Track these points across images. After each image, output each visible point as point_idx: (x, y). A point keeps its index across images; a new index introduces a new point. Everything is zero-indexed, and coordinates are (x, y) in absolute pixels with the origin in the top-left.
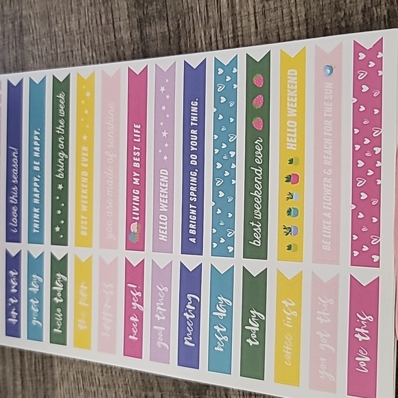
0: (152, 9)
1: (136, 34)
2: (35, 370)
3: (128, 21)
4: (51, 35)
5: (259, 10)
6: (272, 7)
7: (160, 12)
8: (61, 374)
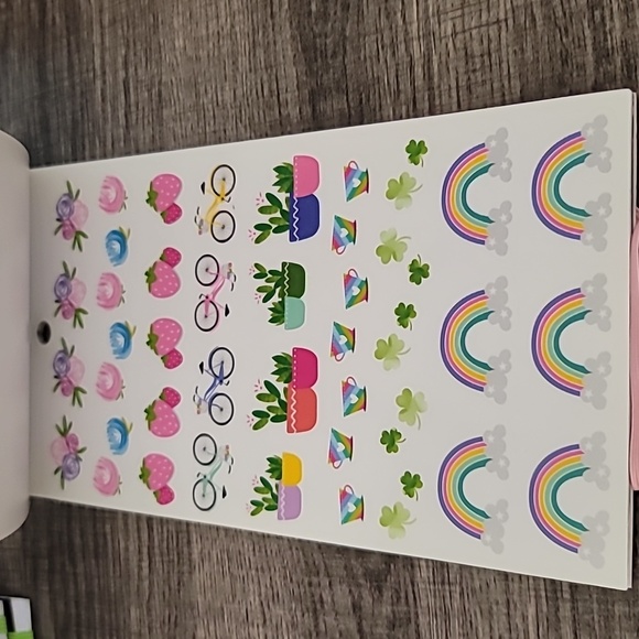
0: (328, 79)
1: (307, 110)
2: (168, 548)
3: (297, 93)
4: (198, 108)
5: (463, 83)
6: (480, 79)
7: (338, 82)
8: (201, 552)
